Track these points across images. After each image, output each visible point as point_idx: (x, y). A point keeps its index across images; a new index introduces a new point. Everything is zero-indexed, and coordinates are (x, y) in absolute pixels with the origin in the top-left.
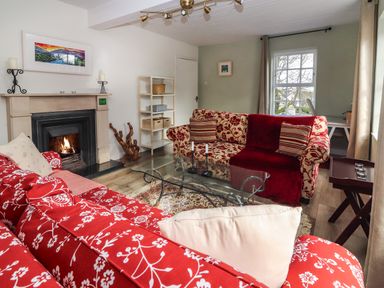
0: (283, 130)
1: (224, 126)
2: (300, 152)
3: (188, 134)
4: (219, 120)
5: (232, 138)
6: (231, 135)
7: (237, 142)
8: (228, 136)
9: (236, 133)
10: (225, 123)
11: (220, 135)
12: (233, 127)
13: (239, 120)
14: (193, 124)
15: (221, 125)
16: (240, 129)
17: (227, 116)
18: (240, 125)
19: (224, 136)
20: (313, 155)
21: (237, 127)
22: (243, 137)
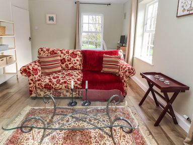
0: (104, 59)
1: (66, 59)
2: (117, 71)
3: (40, 68)
4: (62, 55)
5: (73, 67)
6: (72, 65)
7: (76, 69)
8: (70, 66)
9: (75, 63)
10: (67, 57)
11: (64, 66)
12: (73, 59)
13: (76, 55)
14: (42, 60)
15: (64, 59)
16: (77, 60)
17: (68, 52)
18: (78, 58)
19: (67, 66)
20: (129, 72)
21: (75, 59)
22: (80, 65)
